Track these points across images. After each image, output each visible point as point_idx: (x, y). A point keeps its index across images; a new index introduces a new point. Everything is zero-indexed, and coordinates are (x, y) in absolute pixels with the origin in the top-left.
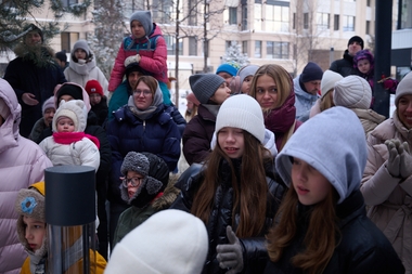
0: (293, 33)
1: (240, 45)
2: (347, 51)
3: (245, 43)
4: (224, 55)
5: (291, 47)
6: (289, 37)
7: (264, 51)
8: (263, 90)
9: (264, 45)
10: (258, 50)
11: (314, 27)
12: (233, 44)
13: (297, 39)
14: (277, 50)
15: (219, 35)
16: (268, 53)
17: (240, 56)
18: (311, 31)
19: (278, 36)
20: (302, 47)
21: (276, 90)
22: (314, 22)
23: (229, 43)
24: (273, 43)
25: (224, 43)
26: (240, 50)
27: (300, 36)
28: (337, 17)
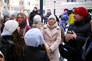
0: (20, 6)
1: (7, 8)
2: (33, 10)
3: (8, 7)
4: (4, 10)
5: (19, 9)
6: (19, 6)
7: (13, 9)
8: (19, 18)
9: (13, 8)
10: (12, 9)
11: (25, 5)
12: (6, 7)
13: (21, 7)
14: (16, 9)
15: (3, 5)
16: (14, 10)
17: (7, 10)
18: (24, 5)
19: (16, 6)
20: (22, 9)
21: (22, 18)
22: (24, 4)
23: (5, 7)
24: (15, 8)
25: (3, 7)
26: (7, 9)
27: (21, 6)
28: (29, 3)
